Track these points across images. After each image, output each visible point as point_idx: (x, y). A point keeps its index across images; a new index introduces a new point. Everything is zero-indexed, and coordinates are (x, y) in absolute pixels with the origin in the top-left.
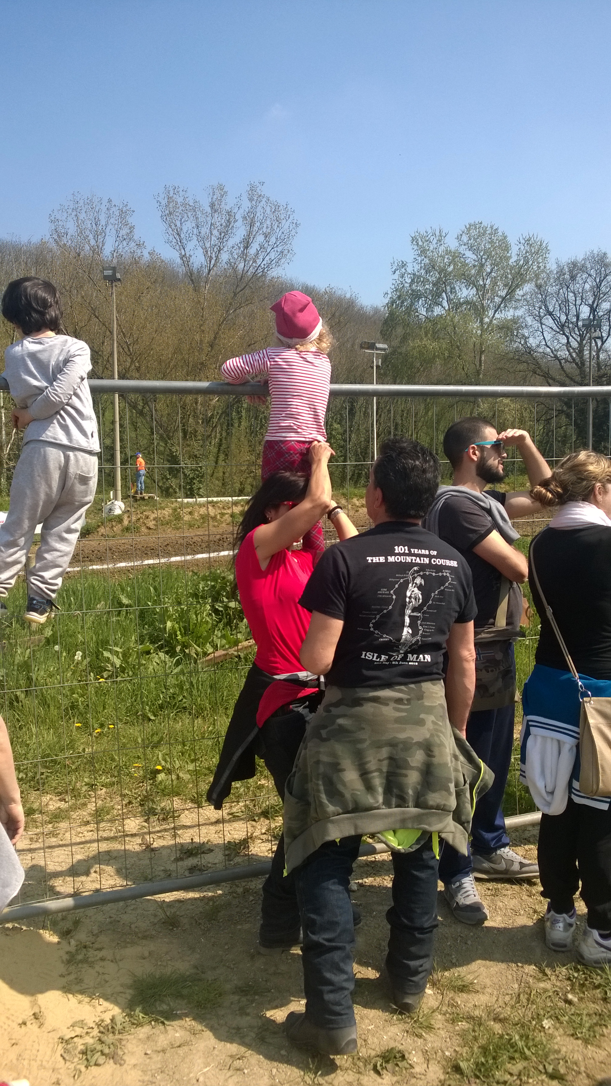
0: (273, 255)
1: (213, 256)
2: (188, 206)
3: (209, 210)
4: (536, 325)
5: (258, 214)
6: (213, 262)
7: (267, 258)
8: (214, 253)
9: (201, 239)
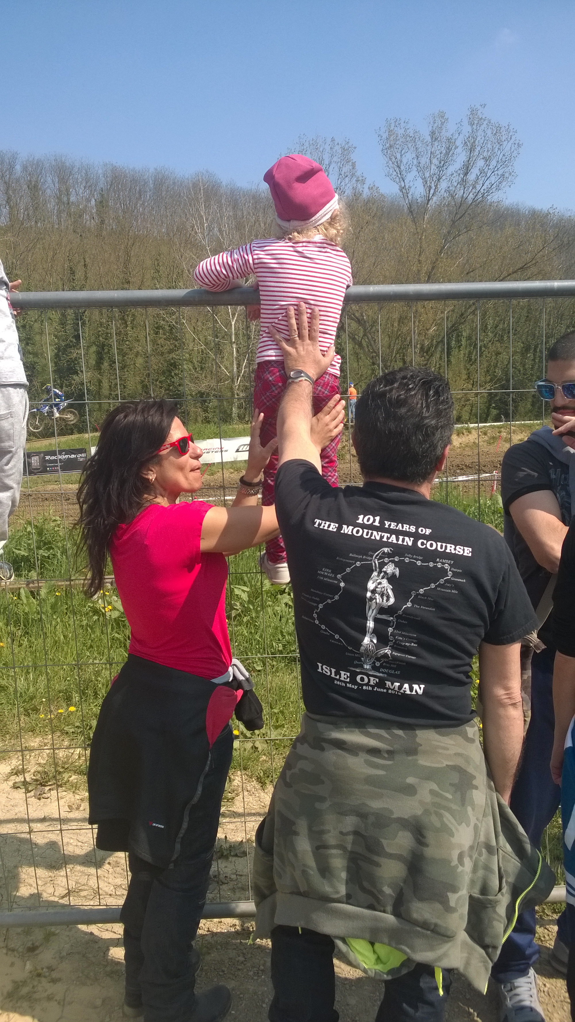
0: (493, 179)
1: (433, 185)
2: (408, 138)
3: (428, 139)
5: (478, 139)
6: (432, 191)
7: (488, 182)
8: (433, 183)
9: (421, 169)
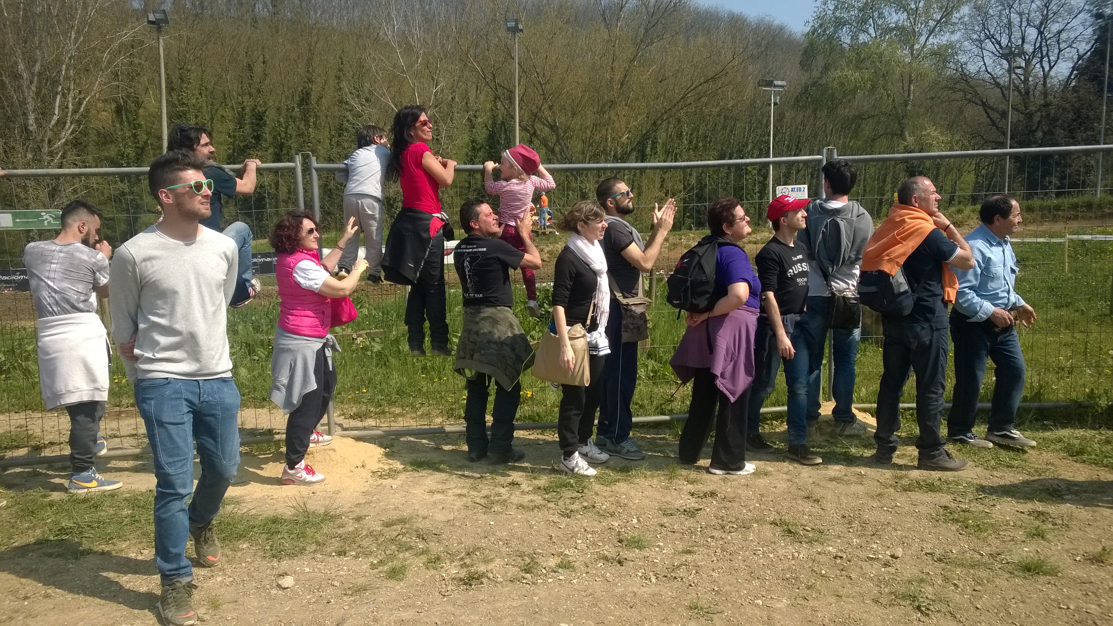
4: (976, 50)
